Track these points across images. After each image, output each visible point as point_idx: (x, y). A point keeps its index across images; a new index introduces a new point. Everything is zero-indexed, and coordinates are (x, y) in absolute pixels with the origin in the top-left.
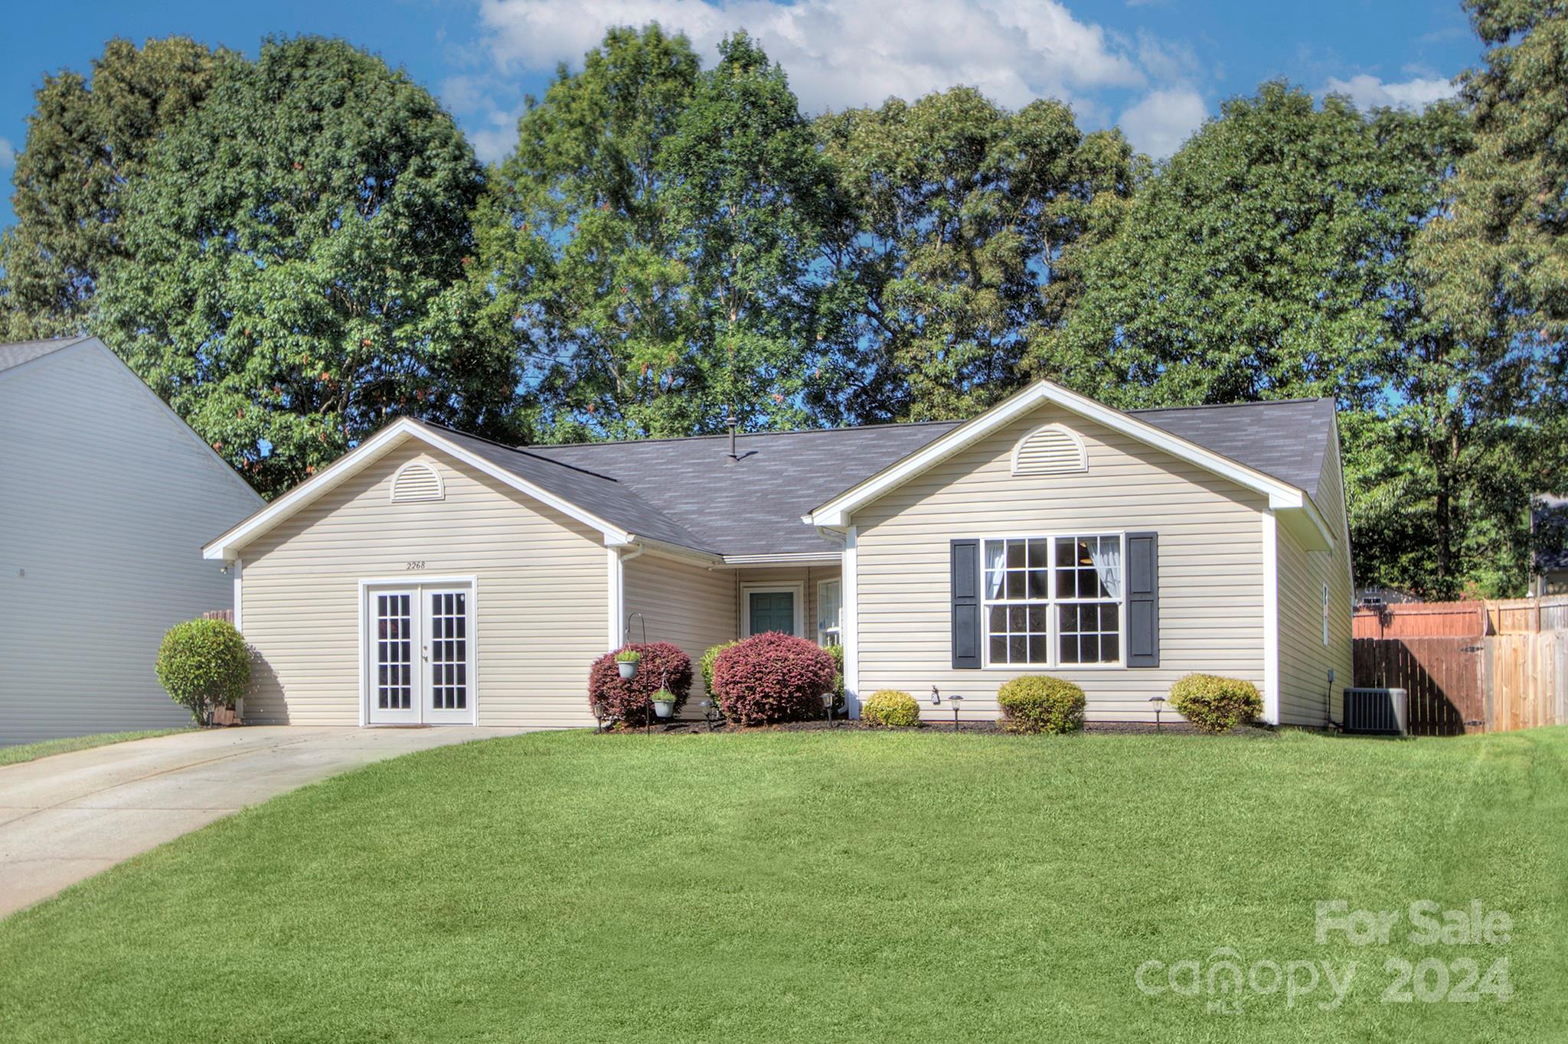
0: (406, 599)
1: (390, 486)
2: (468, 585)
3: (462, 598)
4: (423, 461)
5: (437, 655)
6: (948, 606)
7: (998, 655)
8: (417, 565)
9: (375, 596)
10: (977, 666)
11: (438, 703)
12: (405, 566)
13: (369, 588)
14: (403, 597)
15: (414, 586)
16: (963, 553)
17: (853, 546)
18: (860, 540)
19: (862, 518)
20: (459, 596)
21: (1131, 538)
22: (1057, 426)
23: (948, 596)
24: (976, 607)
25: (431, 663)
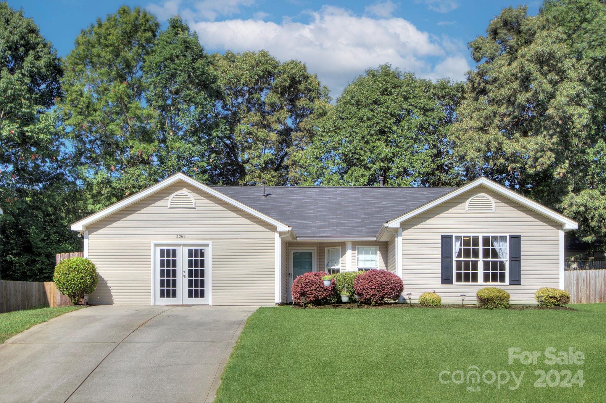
0: (174, 251)
1: (169, 201)
2: (207, 245)
3: (203, 251)
4: (185, 191)
5: (190, 275)
6: (440, 260)
7: (459, 279)
8: (183, 236)
9: (158, 249)
10: (451, 283)
11: (190, 295)
12: (176, 236)
13: (156, 245)
14: (172, 250)
15: (179, 245)
16: (446, 240)
17: (401, 236)
18: (403, 234)
19: (405, 225)
20: (201, 250)
21: (511, 237)
22: (483, 194)
23: (440, 256)
24: (451, 261)
25: (187, 278)
